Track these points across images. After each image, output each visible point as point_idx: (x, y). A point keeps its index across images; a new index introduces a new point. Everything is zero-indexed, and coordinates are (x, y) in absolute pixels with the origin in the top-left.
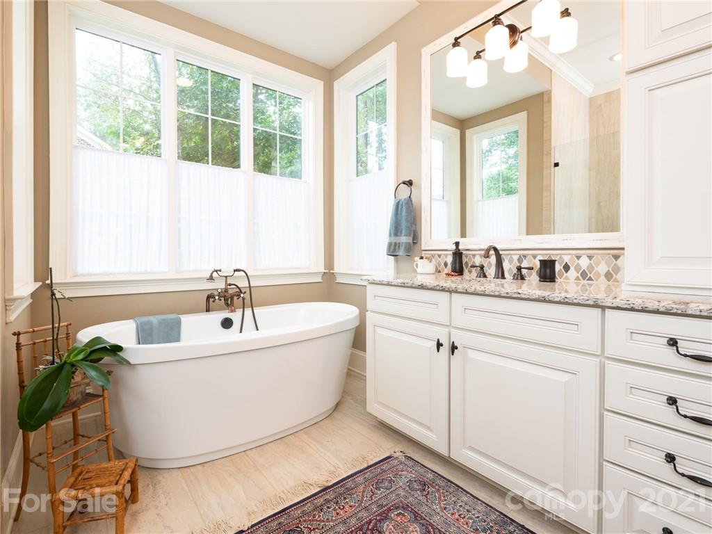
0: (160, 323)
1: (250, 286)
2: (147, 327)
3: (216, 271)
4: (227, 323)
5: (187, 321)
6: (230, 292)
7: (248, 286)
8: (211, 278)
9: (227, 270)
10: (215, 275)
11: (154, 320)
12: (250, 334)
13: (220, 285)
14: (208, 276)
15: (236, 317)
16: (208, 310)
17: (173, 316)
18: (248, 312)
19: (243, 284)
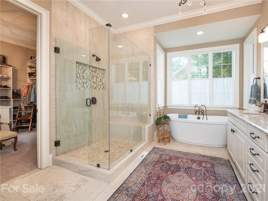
0: (183, 115)
1: (206, 110)
2: (180, 115)
3: (197, 105)
4: (199, 118)
5: (189, 116)
6: (200, 111)
9: (199, 105)
11: (182, 114)
13: (197, 109)
14: (195, 106)
15: (201, 117)
17: (186, 114)
18: (205, 116)
19: (204, 109)
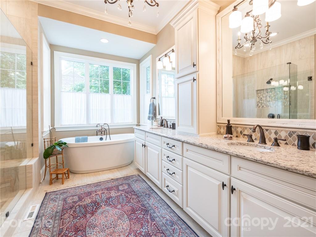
0: (82, 138)
1: (109, 129)
2: (78, 139)
4: (101, 139)
5: (89, 138)
6: (103, 130)
7: (108, 128)
8: (97, 126)
9: (101, 124)
10: (98, 125)
11: (80, 137)
12: (108, 140)
13: (99, 128)
15: (104, 137)
16: (97, 135)
17: (86, 137)
18: (108, 136)
19: (107, 128)
